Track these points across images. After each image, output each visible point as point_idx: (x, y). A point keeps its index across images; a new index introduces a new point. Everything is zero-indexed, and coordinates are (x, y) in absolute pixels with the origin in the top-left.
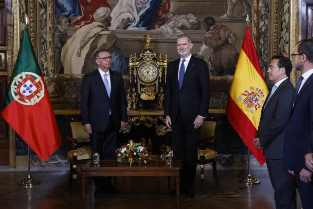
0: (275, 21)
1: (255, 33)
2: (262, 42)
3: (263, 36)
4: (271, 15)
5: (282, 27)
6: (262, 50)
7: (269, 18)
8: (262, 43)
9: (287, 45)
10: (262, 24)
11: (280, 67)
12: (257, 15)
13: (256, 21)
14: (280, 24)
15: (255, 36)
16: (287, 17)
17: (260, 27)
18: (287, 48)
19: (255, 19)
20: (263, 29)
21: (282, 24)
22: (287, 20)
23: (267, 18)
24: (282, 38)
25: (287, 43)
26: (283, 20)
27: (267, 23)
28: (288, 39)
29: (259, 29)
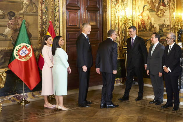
0: (51, 16)
1: (40, 22)
2: (44, 27)
3: (45, 24)
4: (49, 13)
5: (55, 19)
6: (45, 32)
7: (48, 14)
8: (45, 28)
9: (58, 29)
10: (44, 17)
11: (156, 38)
12: (41, 12)
13: (41, 16)
14: (54, 18)
15: (40, 24)
16: (57, 14)
17: (43, 19)
18: (58, 31)
19: (40, 14)
20: (45, 20)
21: (55, 18)
22: (58, 16)
23: (47, 14)
24: (55, 25)
25: (58, 28)
26: (55, 16)
27: (47, 17)
28: (58, 26)
29: (42, 20)
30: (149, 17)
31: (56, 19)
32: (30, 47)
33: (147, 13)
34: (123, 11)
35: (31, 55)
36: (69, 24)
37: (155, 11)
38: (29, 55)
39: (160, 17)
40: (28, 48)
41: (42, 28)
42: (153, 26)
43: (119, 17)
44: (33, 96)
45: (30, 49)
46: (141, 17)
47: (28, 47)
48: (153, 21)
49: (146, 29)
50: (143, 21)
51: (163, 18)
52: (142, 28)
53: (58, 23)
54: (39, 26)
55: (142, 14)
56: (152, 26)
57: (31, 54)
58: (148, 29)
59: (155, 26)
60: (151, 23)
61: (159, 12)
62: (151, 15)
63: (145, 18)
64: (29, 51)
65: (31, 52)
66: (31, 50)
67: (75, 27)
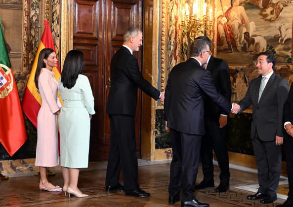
0: (46, 11)
1: (26, 22)
2: (33, 33)
3: (34, 27)
4: (42, 4)
5: (53, 19)
6: (33, 43)
7: (40, 7)
8: (33, 35)
9: (59, 38)
10: (33, 13)
11: (268, 62)
12: (28, 2)
13: (27, 10)
14: (51, 15)
15: (26, 26)
16: (57, 8)
17: (31, 16)
18: (57, 42)
19: (26, 7)
20: (34, 19)
21: (53, 16)
22: (58, 12)
23: (38, 7)
24: (54, 30)
25: (58, 36)
26: (53, 11)
27: (38, 12)
28: (59, 32)
29: (30, 19)
30: (243, 20)
31: (55, 18)
32: (9, 71)
33: (239, 11)
34: (187, 5)
35: (11, 87)
36: (79, 30)
37: (258, 7)
38: (8, 87)
39: (270, 20)
40: (7, 73)
41: (29, 35)
42: (253, 41)
43: (176, 18)
44: (13, 168)
45: (9, 75)
46: (224, 20)
47: (6, 70)
48: (252, 28)
49: (235, 46)
50: (229, 28)
51: (277, 24)
52: (226, 45)
53: (58, 27)
54: (24, 32)
55: (227, 14)
56: (250, 40)
57: (10, 84)
58: (239, 46)
59: (257, 39)
60: (247, 34)
61: (269, 10)
62: (248, 15)
63: (236, 23)
64: (8, 80)
65: (11, 82)
66: (10, 78)
67: (89, 36)
